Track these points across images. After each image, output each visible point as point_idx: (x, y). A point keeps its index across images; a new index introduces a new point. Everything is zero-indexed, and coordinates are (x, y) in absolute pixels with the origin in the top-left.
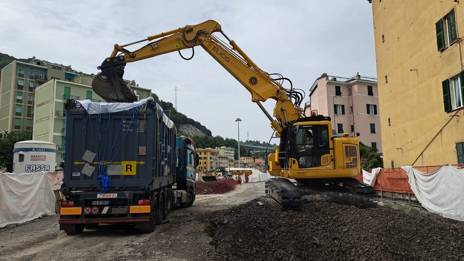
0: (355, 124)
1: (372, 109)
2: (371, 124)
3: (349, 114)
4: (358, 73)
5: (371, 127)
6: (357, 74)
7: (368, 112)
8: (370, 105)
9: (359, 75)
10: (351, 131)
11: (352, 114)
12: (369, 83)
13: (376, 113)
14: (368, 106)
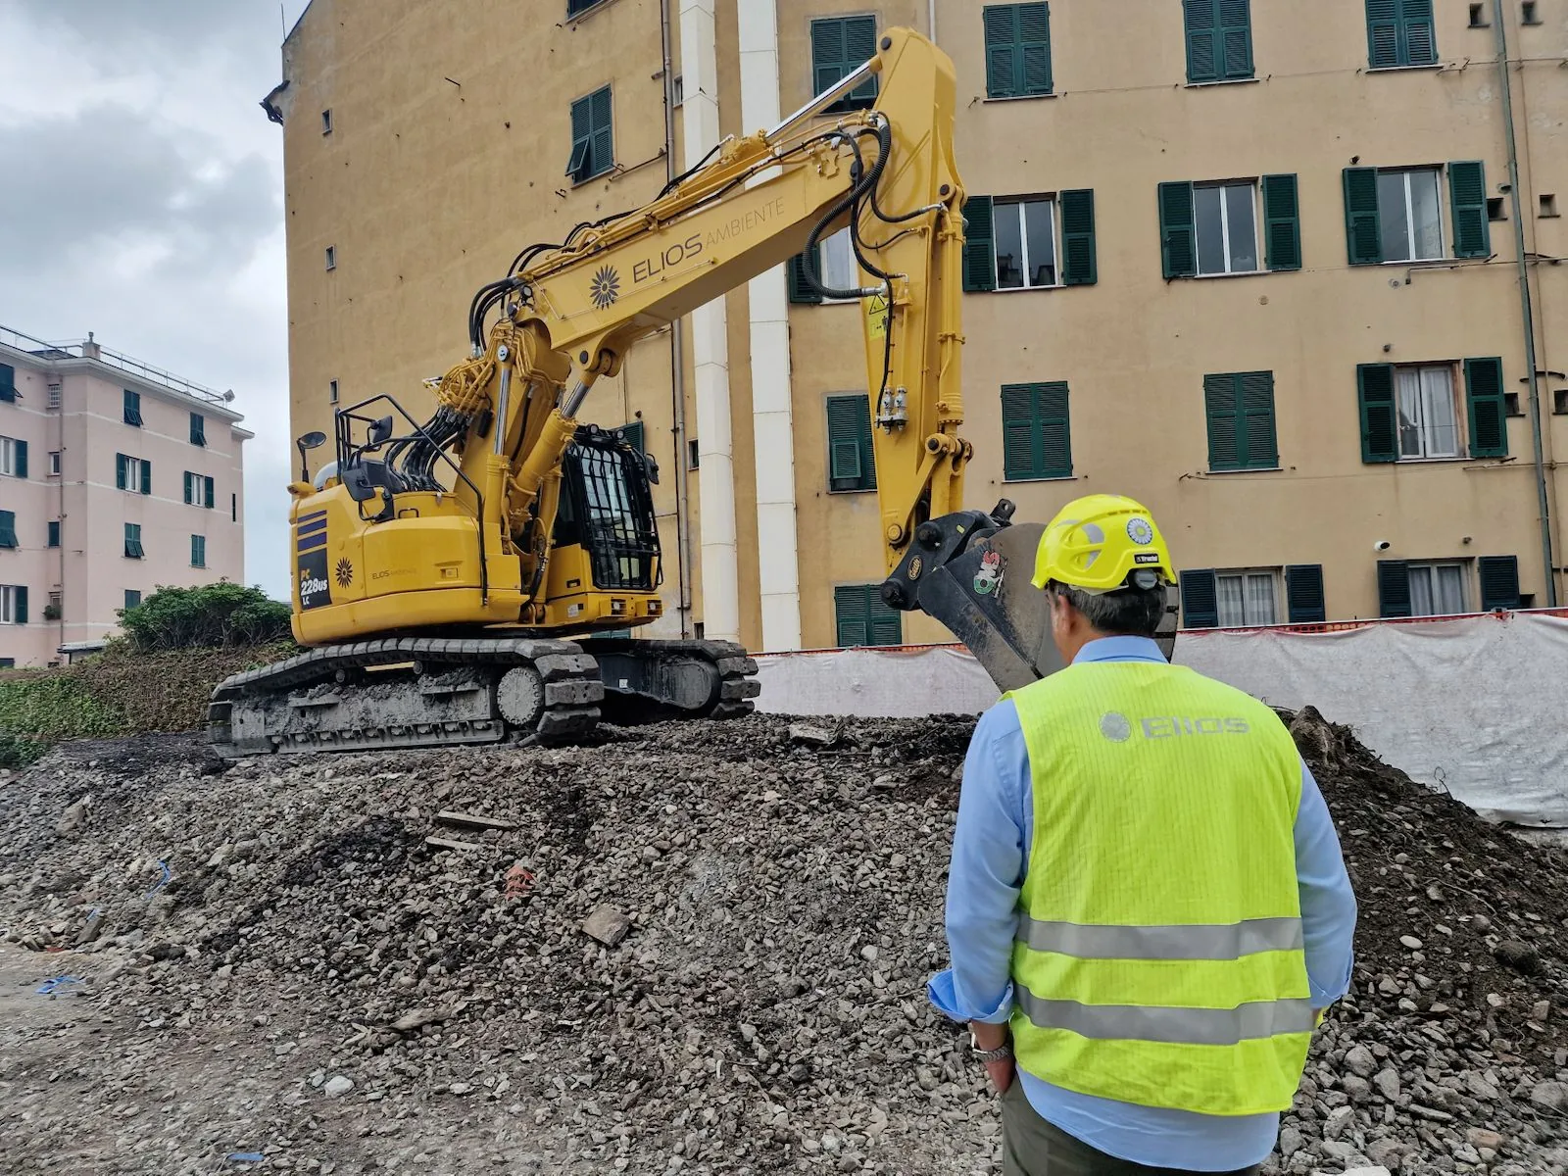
0: (67, 520)
1: (134, 474)
2: (128, 526)
3: (45, 479)
4: (91, 335)
5: (128, 533)
6: (88, 338)
7: (121, 483)
8: (128, 458)
9: (95, 341)
10: (47, 543)
11: (58, 479)
12: (130, 382)
13: (146, 488)
14: (122, 460)
